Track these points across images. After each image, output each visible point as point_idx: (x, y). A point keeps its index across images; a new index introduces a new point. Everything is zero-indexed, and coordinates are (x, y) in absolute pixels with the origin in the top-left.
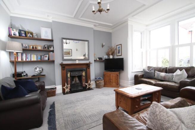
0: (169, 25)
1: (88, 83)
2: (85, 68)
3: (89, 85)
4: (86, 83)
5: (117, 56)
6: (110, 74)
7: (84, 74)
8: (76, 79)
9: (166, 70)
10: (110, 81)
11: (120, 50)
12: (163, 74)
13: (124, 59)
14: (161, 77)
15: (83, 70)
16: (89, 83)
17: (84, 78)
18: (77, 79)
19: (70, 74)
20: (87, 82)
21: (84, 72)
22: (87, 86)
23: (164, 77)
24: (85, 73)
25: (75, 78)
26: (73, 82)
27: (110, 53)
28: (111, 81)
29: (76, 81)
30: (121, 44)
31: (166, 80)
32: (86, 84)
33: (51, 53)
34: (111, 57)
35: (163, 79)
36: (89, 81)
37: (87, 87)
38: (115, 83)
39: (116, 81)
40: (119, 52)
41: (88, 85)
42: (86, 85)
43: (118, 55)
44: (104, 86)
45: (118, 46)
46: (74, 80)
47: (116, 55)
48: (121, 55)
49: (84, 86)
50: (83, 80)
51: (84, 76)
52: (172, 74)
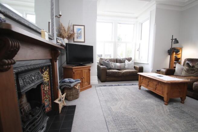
6: (82, 70)
9: (117, 61)
12: (118, 64)
23: (120, 67)
30: (84, 26)
38: (87, 82)
39: (88, 78)
41: (59, 103)
43: (76, 40)
47: (73, 41)
48: (84, 42)
50: (43, 96)
51: (47, 82)
52: (124, 63)
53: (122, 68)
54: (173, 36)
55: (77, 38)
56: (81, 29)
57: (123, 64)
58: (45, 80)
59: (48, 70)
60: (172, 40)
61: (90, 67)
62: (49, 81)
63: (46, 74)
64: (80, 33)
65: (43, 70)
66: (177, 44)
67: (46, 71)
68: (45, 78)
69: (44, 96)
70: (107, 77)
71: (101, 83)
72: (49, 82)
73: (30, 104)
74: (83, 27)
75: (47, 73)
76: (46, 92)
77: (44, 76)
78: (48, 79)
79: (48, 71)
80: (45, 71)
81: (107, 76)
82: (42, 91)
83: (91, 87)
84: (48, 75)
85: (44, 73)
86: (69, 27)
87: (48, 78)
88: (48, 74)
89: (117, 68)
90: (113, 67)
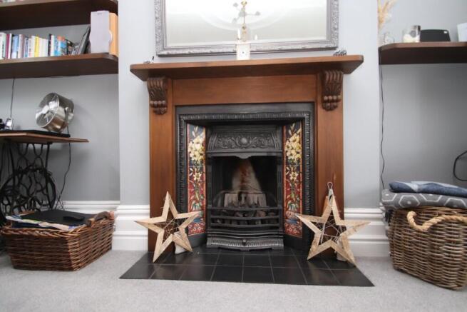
2: (302, 110)
3: (333, 230)
4: (304, 213)
7: (293, 147)
8: (243, 181)
16: (331, 218)
17: (294, 176)
18: (252, 182)
20: (314, 208)
21: (296, 137)
22: (312, 234)
24: (303, 141)
25: (240, 174)
26: (231, 198)
29: (243, 190)
32: (307, 220)
36: (332, 205)
41: (319, 234)
42: (304, 226)
46: (236, 183)
49: (293, 230)
50: (287, 191)
51: (295, 161)
58: (291, 155)
59: (300, 130)
62: (301, 160)
63: (294, 141)
65: (290, 132)
67: (295, 134)
68: (293, 152)
69: (289, 193)
72: (301, 163)
75: (298, 138)
76: (293, 185)
77: (289, 145)
78: (298, 153)
79: (299, 134)
80: (293, 134)
82: (285, 179)
84: (300, 146)
85: (291, 139)
87: (300, 151)
88: (299, 143)
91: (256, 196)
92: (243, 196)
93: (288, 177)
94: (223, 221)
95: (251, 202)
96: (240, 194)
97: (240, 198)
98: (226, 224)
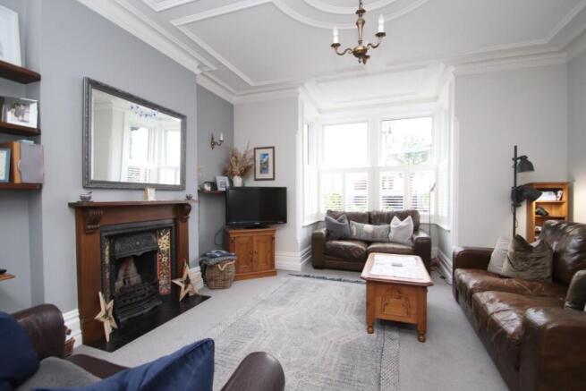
0: (366, 124)
1: (182, 276)
2: (172, 221)
5: (256, 180)
6: (252, 238)
8: (126, 270)
9: (371, 218)
10: (252, 260)
11: (267, 162)
12: (368, 228)
13: (288, 190)
14: (367, 233)
15: (162, 229)
16: (187, 276)
17: (165, 259)
18: (132, 269)
19: (112, 250)
20: (178, 274)
21: (166, 237)
22: (180, 287)
23: (373, 234)
24: (170, 239)
25: (124, 267)
26: (119, 284)
27: (236, 170)
28: (255, 257)
29: (126, 277)
30: (273, 148)
31: (376, 239)
33: (27, 142)
34: (238, 182)
35: (370, 239)
37: (183, 294)
38: (266, 262)
39: (269, 255)
40: (264, 169)
41: (183, 286)
42: (174, 285)
43: (259, 176)
44: (236, 279)
45: (259, 153)
46: (121, 273)
47: (253, 178)
48: (273, 179)
49: (167, 290)
50: (159, 269)
51: (166, 251)
52: (387, 226)
53: (379, 238)
54: (516, 147)
55: (261, 172)
56: (267, 155)
57: (383, 227)
60: (515, 159)
61: (274, 231)
62: (170, 250)
64: (267, 163)
65: (162, 234)
66: (530, 174)
67: (166, 235)
68: (164, 245)
70: (327, 257)
71: (313, 270)
72: (169, 252)
73: (142, 276)
74: (271, 150)
76: (164, 264)
77: (161, 242)
78: (167, 246)
81: (325, 254)
82: (158, 262)
83: (274, 273)
85: (163, 238)
86: (246, 151)
87: (169, 244)
88: (168, 240)
89: (363, 237)
90: (355, 233)
91: (135, 278)
92: (127, 281)
93: (161, 260)
94: (131, 299)
95: (132, 284)
96: (124, 280)
97: (125, 283)
98: (134, 300)
